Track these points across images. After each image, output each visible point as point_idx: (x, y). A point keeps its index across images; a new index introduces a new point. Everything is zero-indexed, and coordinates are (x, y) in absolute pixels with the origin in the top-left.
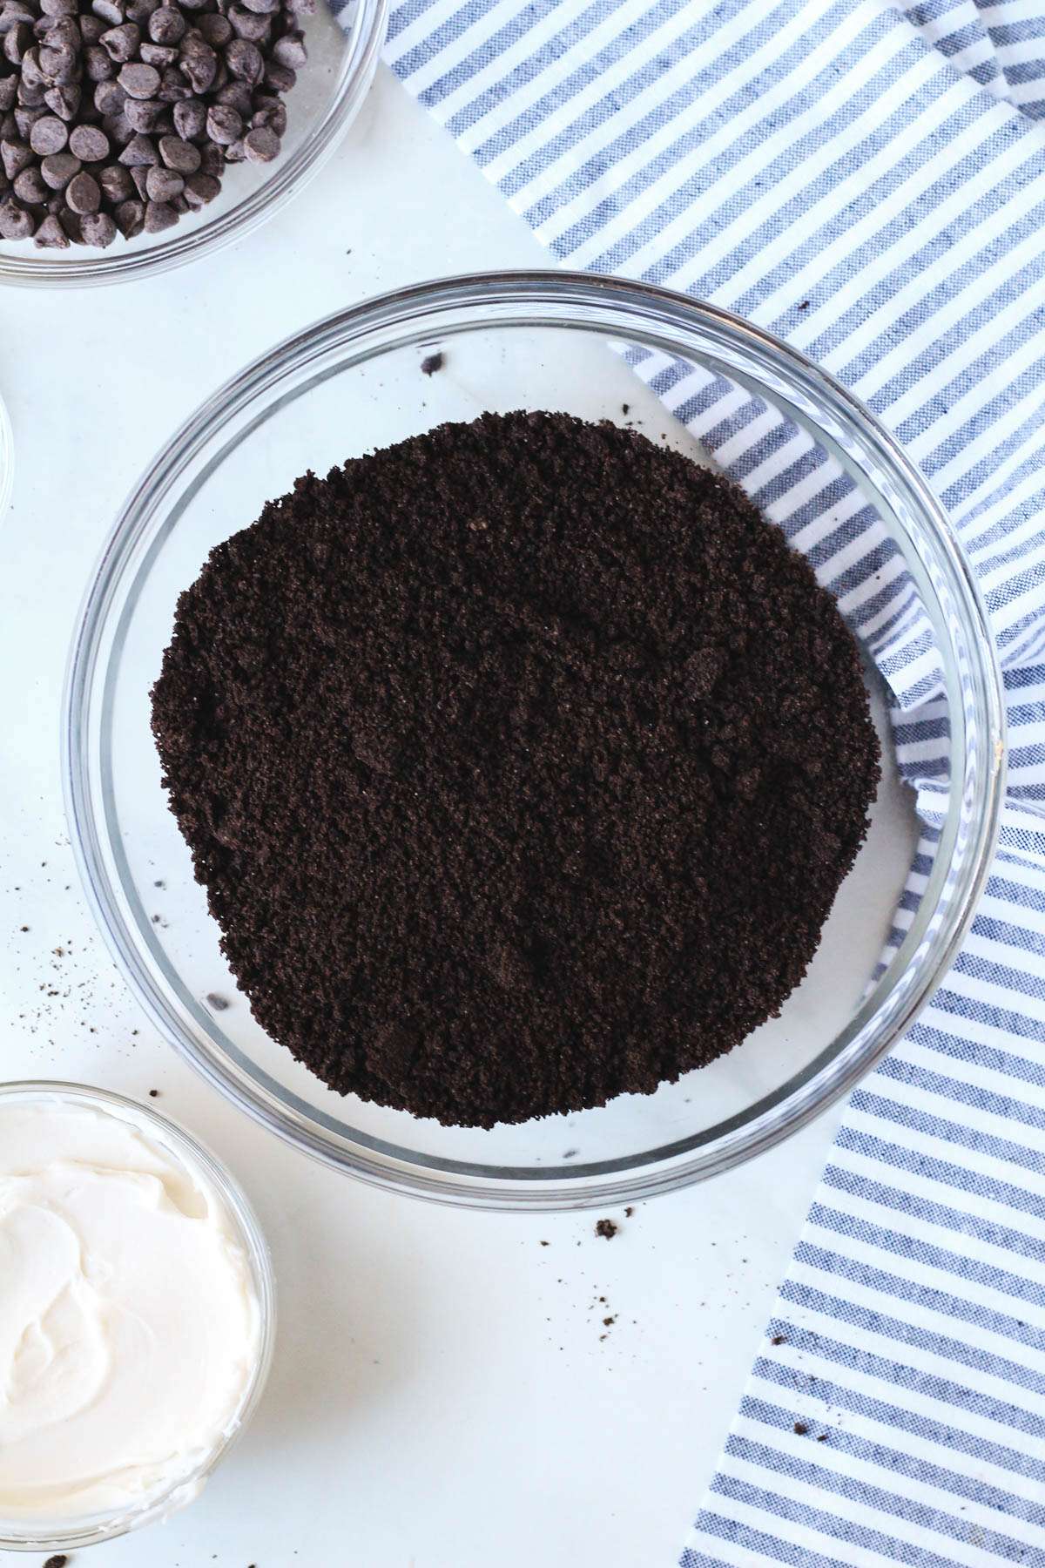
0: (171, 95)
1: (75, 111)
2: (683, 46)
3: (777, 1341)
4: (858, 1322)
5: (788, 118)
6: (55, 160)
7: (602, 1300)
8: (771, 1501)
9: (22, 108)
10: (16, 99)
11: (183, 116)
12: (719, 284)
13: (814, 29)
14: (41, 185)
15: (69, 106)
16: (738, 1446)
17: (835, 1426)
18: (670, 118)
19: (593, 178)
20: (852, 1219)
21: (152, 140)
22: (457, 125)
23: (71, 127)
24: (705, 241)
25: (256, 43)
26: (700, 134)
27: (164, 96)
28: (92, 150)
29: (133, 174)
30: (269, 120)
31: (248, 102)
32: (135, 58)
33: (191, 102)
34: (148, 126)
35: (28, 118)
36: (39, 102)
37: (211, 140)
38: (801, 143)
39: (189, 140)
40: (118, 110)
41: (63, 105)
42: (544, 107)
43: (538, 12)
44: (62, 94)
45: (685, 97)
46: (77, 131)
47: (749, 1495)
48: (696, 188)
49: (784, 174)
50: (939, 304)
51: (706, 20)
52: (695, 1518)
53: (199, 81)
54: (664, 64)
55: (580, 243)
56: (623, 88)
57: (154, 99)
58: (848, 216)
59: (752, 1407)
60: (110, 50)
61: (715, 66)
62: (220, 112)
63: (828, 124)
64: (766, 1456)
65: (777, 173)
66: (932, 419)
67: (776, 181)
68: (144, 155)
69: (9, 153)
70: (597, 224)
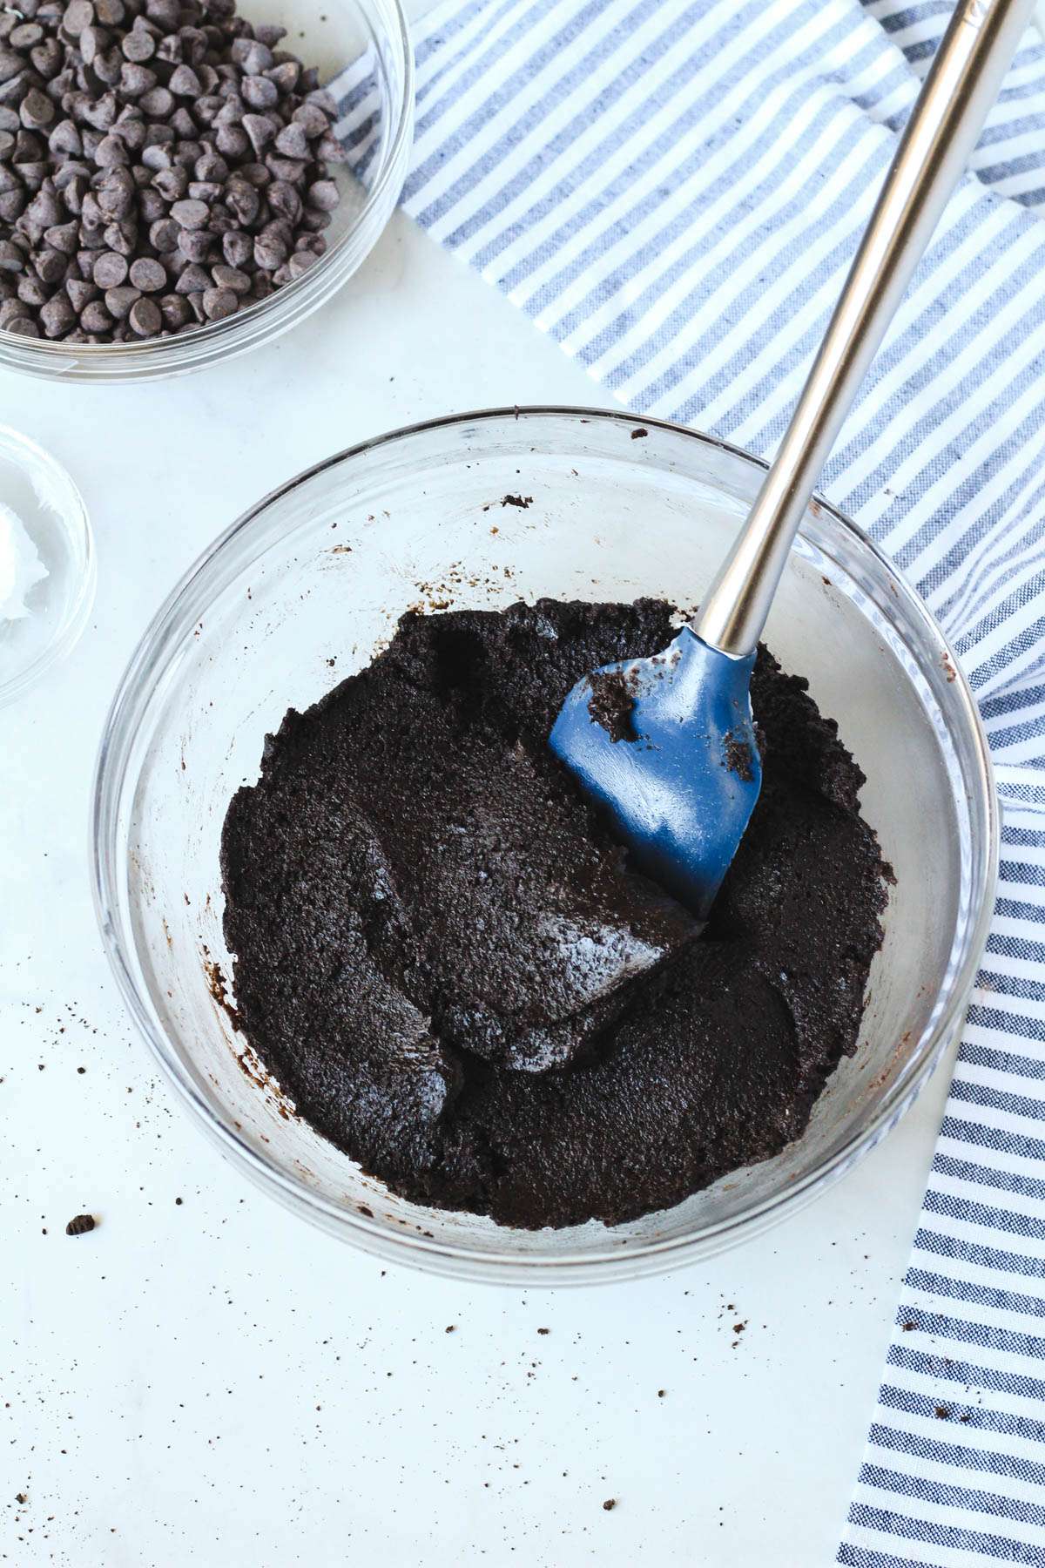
0: (218, 224)
1: (134, 246)
2: (680, 176)
3: (909, 1327)
4: (987, 1302)
5: (783, 222)
6: (118, 291)
7: (730, 1307)
8: (921, 1488)
9: (86, 249)
10: (79, 242)
11: (232, 244)
12: (736, 374)
13: (797, 145)
14: (106, 314)
15: (127, 240)
16: (881, 1435)
17: (976, 1405)
18: (675, 238)
19: (609, 292)
20: (967, 1203)
21: (206, 269)
22: (481, 261)
23: (130, 260)
24: (719, 338)
25: (294, 184)
26: (704, 247)
27: (214, 226)
28: (150, 280)
29: (189, 298)
30: (310, 245)
31: (289, 235)
32: (184, 195)
33: (239, 232)
34: (200, 254)
35: (91, 257)
36: (100, 243)
37: (260, 268)
38: (797, 240)
39: (239, 267)
40: (173, 246)
41: (122, 239)
42: (559, 238)
43: (545, 159)
44: (121, 229)
45: (686, 218)
46: (136, 262)
47: (899, 1484)
48: (706, 290)
49: (785, 268)
50: (941, 367)
51: (698, 151)
52: (848, 1512)
53: (244, 212)
54: (665, 192)
55: (604, 351)
56: (629, 215)
57: (204, 228)
59: (890, 1396)
60: (161, 190)
61: (711, 190)
62: (266, 237)
63: (820, 223)
64: (910, 1443)
65: (778, 268)
66: (947, 465)
67: (778, 276)
68: (199, 280)
69: (74, 288)
70: (618, 333)
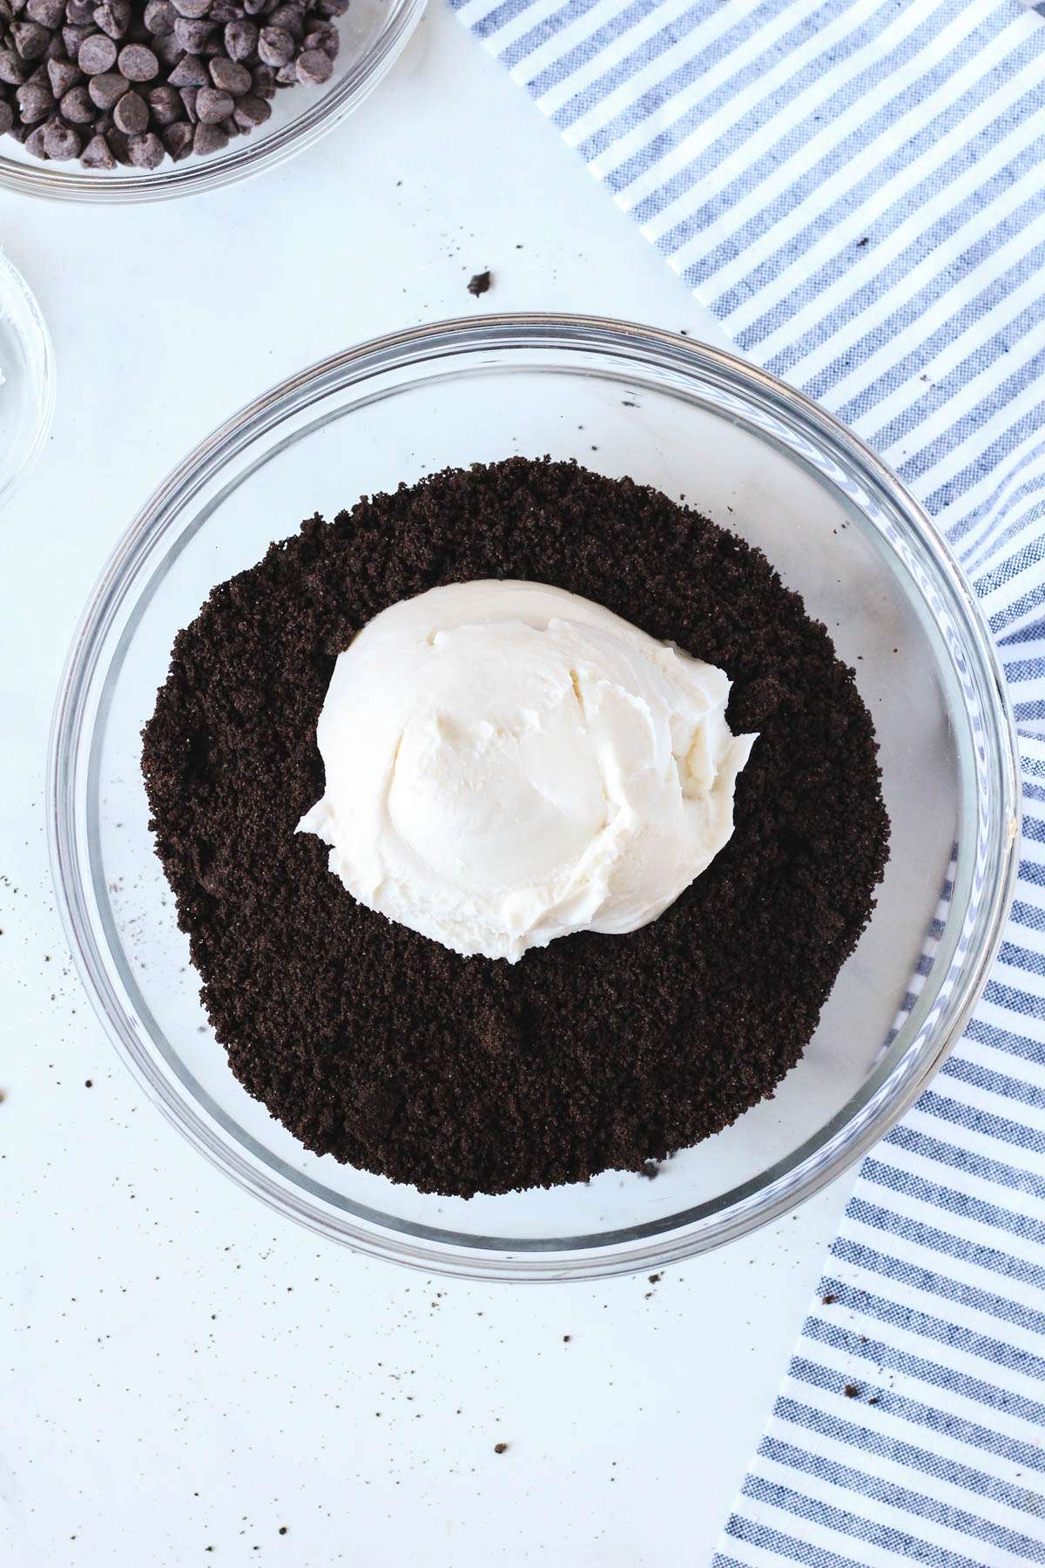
0: (222, 14)
1: (125, 29)
3: (828, 1300)
4: (912, 1282)
5: (848, 52)
6: (104, 80)
8: (820, 1466)
9: (71, 26)
10: (65, 17)
11: (235, 37)
12: (776, 220)
14: (88, 104)
15: (118, 23)
16: (786, 1409)
17: (887, 1388)
18: (728, 52)
19: (648, 111)
20: (906, 1175)
21: (202, 61)
22: (511, 57)
23: (120, 45)
24: (762, 176)
26: (758, 69)
27: (216, 15)
28: (140, 70)
29: (183, 94)
30: (321, 42)
31: (299, 25)
33: (243, 23)
34: (198, 46)
35: (77, 36)
36: (88, 21)
37: (262, 63)
38: (861, 77)
39: (240, 61)
40: (169, 30)
41: (113, 22)
42: (600, 39)
44: (112, 12)
45: (743, 31)
46: (126, 50)
47: (798, 1460)
48: (753, 122)
49: (844, 108)
50: (1001, 242)
52: (742, 1483)
53: (252, 1)
55: (635, 177)
56: (680, 20)
57: (205, 18)
58: (909, 151)
59: (801, 1368)
62: (272, 33)
63: (888, 59)
64: (815, 1420)
65: (836, 106)
66: (993, 358)
67: (836, 116)
68: (194, 75)
69: (56, 72)
70: (652, 158)
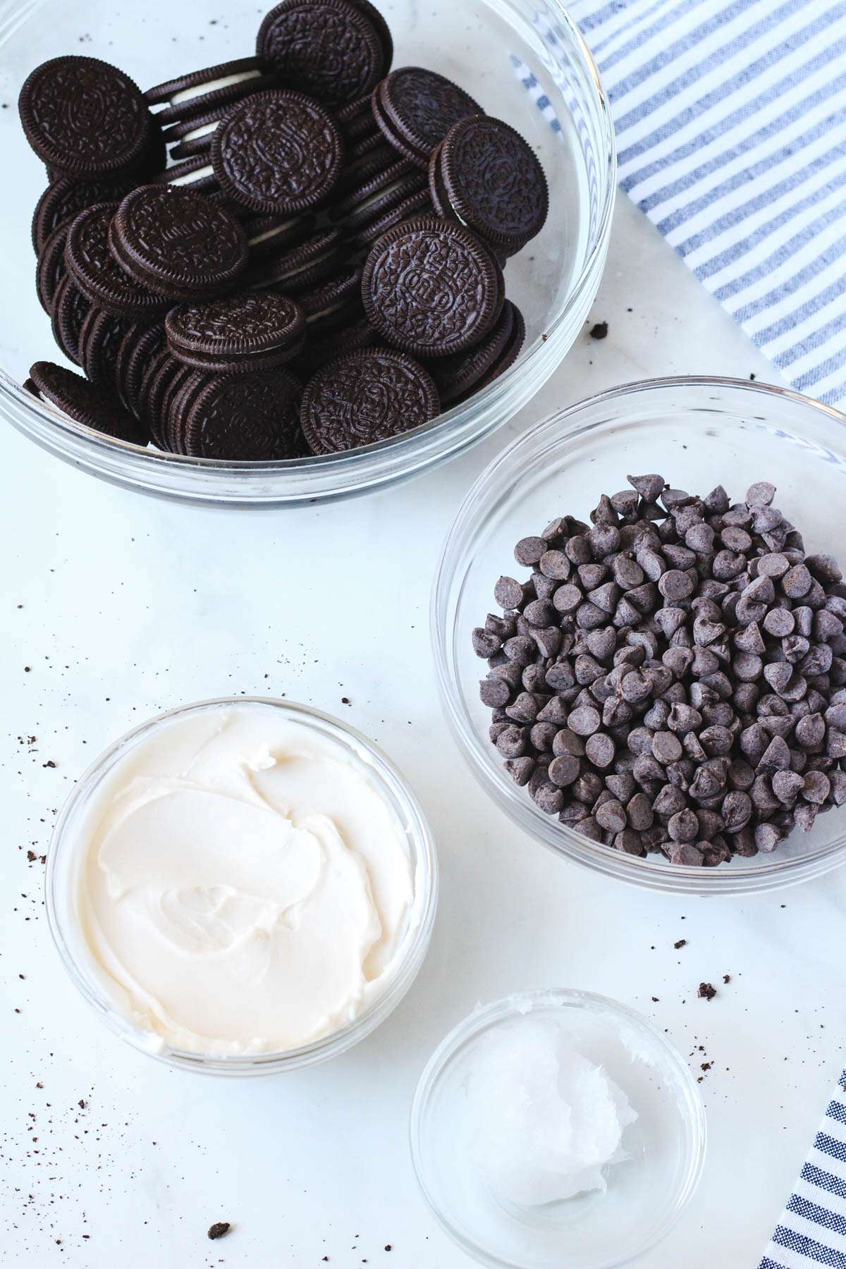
0: (674, 775)
1: (614, 724)
6: (573, 736)
9: (589, 692)
10: (591, 684)
11: (667, 796)
14: (549, 740)
23: (602, 729)
25: (755, 808)
27: (670, 771)
28: (598, 755)
29: (604, 793)
32: (680, 736)
33: (680, 795)
34: (643, 778)
35: (586, 701)
36: (601, 698)
37: (666, 826)
39: (655, 812)
40: (638, 754)
41: (612, 713)
44: (618, 706)
46: (601, 735)
53: (697, 788)
57: (662, 766)
60: (672, 715)
62: (690, 817)
68: (622, 790)
